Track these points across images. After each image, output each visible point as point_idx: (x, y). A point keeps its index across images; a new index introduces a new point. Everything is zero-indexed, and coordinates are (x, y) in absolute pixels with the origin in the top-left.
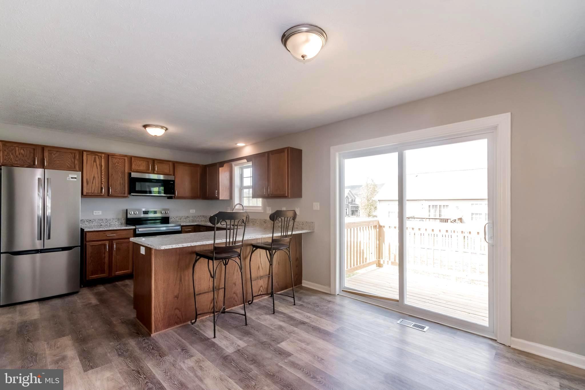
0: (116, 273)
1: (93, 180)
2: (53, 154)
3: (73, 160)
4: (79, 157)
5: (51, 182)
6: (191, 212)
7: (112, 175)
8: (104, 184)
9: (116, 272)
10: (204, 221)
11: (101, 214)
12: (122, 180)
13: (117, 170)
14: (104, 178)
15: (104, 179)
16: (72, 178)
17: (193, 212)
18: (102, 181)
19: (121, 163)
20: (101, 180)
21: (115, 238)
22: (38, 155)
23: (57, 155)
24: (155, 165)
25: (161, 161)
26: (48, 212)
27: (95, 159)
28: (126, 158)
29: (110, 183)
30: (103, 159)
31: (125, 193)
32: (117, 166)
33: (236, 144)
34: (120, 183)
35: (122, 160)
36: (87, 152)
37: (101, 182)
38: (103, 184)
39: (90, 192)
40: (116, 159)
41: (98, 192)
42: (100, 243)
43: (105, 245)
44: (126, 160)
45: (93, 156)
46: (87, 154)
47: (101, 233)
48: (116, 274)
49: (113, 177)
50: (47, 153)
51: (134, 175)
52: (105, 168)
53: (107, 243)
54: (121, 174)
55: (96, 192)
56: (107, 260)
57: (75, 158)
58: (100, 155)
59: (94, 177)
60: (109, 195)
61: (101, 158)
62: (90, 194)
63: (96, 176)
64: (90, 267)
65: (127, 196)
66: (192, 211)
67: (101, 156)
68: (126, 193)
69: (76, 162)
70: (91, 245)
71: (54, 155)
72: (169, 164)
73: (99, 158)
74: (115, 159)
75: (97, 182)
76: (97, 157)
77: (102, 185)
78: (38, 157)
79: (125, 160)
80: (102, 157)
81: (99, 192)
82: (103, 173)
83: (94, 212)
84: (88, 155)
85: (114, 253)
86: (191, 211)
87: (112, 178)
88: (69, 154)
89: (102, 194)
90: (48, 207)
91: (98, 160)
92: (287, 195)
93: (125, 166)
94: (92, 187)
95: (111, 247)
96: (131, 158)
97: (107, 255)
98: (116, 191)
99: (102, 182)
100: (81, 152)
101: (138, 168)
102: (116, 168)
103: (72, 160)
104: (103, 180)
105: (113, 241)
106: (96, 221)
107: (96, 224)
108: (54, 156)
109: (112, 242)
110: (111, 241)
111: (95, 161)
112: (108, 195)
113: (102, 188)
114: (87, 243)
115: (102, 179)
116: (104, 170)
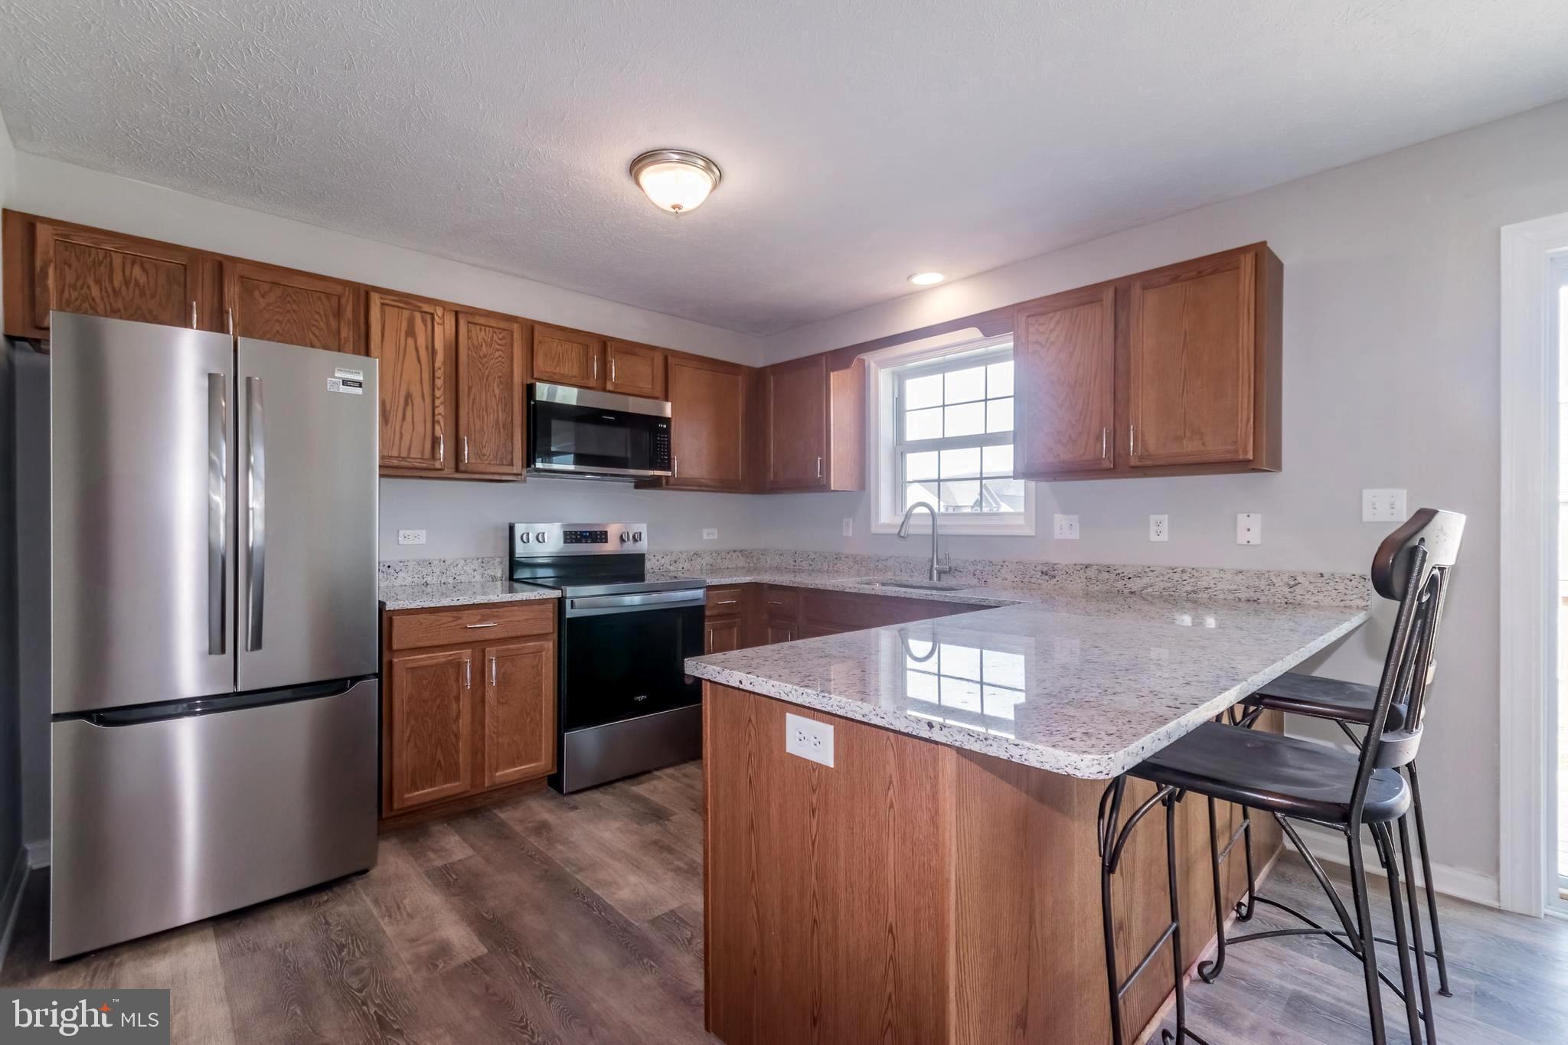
0: (498, 774)
1: (406, 404)
2: (257, 294)
3: (333, 323)
4: (355, 312)
5: (261, 397)
6: (705, 537)
7: (470, 388)
8: (442, 424)
9: (496, 772)
10: (743, 567)
11: (424, 542)
12: (504, 411)
13: (487, 372)
14: (442, 399)
15: (442, 403)
16: (345, 382)
17: (711, 537)
18: (436, 413)
19: (499, 347)
20: (434, 408)
21: (492, 637)
22: (199, 295)
23: (272, 297)
24: (610, 358)
25: (630, 349)
26: (256, 531)
27: (411, 323)
28: (516, 327)
29: (463, 422)
30: (438, 324)
31: (512, 459)
32: (485, 356)
33: (909, 277)
34: (497, 422)
35: (504, 334)
36: (384, 297)
37: (434, 415)
38: (439, 422)
39: (395, 454)
40: (483, 328)
41: (423, 453)
42: (441, 656)
43: (458, 666)
44: (517, 336)
45: (406, 314)
46: (383, 304)
47: (445, 618)
48: (497, 781)
49: (474, 399)
50: (237, 289)
51: (543, 392)
52: (444, 363)
53: (466, 656)
54: (498, 387)
55: (415, 453)
56: (464, 724)
57: (338, 314)
58: (426, 308)
59: (408, 397)
60: (459, 470)
61: (433, 320)
62: (395, 462)
63: (416, 392)
64: (404, 757)
65: (519, 472)
66: (708, 534)
67: (432, 314)
68: (515, 461)
69: (344, 334)
70: (410, 665)
71: (263, 296)
72: (653, 359)
73: (424, 321)
74: (481, 330)
75: (419, 418)
76: (418, 316)
77: (437, 428)
78: (200, 301)
79: (512, 336)
80: (436, 318)
81: (427, 453)
82: (439, 382)
83: (402, 532)
84: (387, 308)
85: (490, 694)
86: (705, 531)
87: (471, 401)
88: (320, 298)
89: (438, 465)
90: (251, 512)
91: (424, 328)
92: (1251, 458)
93: (512, 358)
94: (401, 434)
95: (481, 673)
96: (531, 328)
97: (465, 704)
98: (485, 451)
99: (437, 418)
100: (363, 294)
101: (555, 368)
102: (483, 366)
103: (328, 324)
104: (440, 410)
105: (487, 649)
106: (411, 569)
107: (410, 580)
108: (262, 302)
109: (483, 651)
110: (479, 646)
111: (411, 332)
112: (457, 470)
113: (435, 441)
114: (395, 660)
115: (437, 402)
116: (442, 369)
